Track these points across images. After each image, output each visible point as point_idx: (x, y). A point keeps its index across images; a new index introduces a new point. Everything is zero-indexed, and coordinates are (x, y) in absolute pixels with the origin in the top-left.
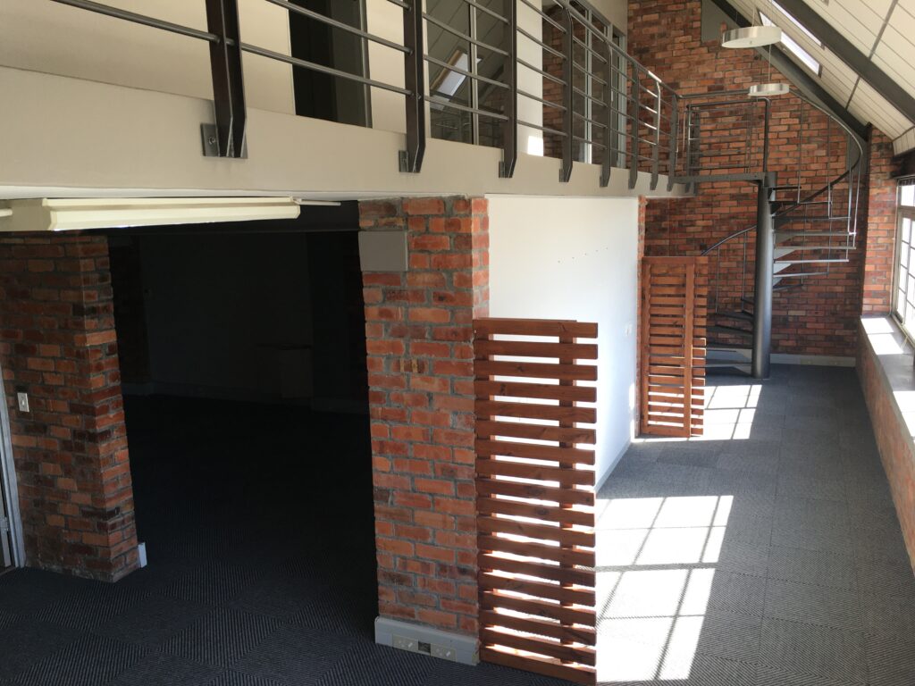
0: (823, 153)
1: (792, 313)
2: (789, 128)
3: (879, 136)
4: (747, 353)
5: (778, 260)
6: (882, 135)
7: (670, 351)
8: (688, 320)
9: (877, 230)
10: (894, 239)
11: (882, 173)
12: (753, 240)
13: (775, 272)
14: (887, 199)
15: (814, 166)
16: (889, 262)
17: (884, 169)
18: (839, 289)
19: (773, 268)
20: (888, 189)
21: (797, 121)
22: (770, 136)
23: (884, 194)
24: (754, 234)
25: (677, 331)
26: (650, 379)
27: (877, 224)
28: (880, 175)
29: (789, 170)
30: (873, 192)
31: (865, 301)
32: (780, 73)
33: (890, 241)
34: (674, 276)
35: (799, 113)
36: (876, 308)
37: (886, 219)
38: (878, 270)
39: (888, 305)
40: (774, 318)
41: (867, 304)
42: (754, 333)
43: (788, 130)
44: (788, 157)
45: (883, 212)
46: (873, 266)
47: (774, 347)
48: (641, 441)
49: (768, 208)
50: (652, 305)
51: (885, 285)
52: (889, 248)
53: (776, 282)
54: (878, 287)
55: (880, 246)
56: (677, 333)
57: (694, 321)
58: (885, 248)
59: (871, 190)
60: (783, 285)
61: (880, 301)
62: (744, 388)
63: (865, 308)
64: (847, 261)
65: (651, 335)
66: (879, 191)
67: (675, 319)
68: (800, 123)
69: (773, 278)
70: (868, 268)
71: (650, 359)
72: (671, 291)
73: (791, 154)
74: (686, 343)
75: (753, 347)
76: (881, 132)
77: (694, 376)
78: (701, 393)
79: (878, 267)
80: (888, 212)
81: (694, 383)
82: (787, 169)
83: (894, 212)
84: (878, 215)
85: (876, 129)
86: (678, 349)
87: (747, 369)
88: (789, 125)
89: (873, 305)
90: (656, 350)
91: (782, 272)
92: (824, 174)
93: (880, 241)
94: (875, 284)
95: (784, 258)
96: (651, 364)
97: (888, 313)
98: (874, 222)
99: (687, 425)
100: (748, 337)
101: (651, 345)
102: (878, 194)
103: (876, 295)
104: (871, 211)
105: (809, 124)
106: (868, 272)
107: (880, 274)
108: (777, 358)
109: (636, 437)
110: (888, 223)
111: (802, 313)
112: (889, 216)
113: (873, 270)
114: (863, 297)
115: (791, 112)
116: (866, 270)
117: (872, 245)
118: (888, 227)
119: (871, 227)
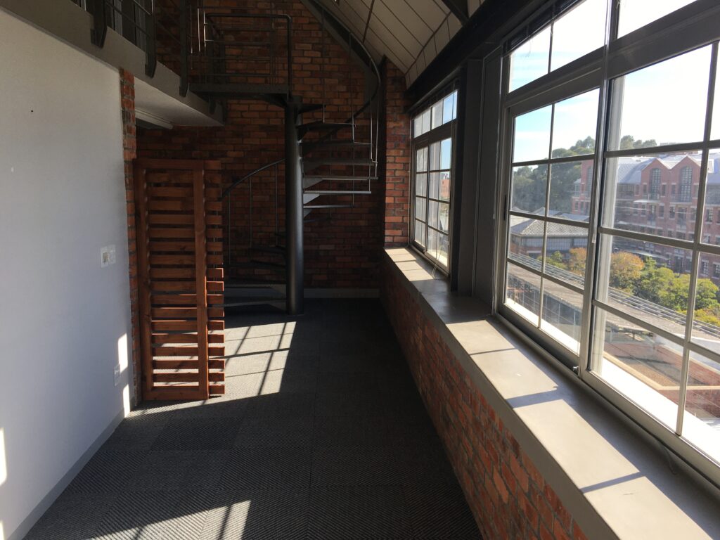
0: (343, 88)
1: (323, 247)
2: (312, 61)
3: (393, 70)
4: (281, 288)
5: (307, 189)
6: (396, 69)
7: (179, 286)
8: (199, 245)
9: (395, 162)
10: (409, 172)
11: (396, 106)
12: (283, 174)
13: (305, 202)
14: (401, 133)
15: (336, 102)
16: (406, 195)
17: (398, 102)
18: (362, 223)
19: (303, 198)
20: (402, 123)
21: (319, 54)
22: (294, 67)
23: (399, 127)
24: (283, 167)
25: (186, 260)
26: (153, 327)
27: (395, 157)
28: (395, 108)
30: (390, 125)
31: (387, 232)
33: (405, 175)
34: (177, 185)
35: (321, 46)
36: (396, 239)
37: (402, 151)
38: (397, 202)
39: (408, 235)
40: (305, 252)
41: (389, 234)
42: (287, 267)
43: (311, 63)
44: (312, 90)
45: (399, 145)
46: (393, 198)
47: (307, 282)
48: (137, 413)
49: (295, 133)
50: (152, 226)
51: (403, 217)
52: (405, 181)
53: (306, 213)
54: (398, 219)
55: (398, 178)
56: (186, 262)
57: (207, 246)
58: (402, 181)
59: (388, 123)
60: (312, 217)
61: (399, 232)
62: (276, 328)
63: (388, 239)
64: (370, 192)
65: (152, 266)
66: (395, 125)
67: (183, 244)
68: (322, 57)
69: (303, 209)
70: (389, 200)
71: (152, 299)
72: (176, 206)
73: (314, 88)
74: (197, 276)
75: (287, 282)
76: (395, 66)
77: (210, 318)
78: (220, 339)
79: (396, 199)
80: (403, 146)
81: (212, 327)
83: (408, 146)
84: (394, 149)
85: (390, 62)
86: (188, 284)
87: (281, 305)
88: (312, 58)
89: (394, 236)
90: (160, 287)
91: (312, 203)
92: (345, 110)
93: (398, 173)
94: (394, 215)
95: (313, 188)
96: (153, 306)
98: (392, 154)
99: (203, 383)
100: (282, 273)
101: (153, 280)
102: (394, 127)
103: (395, 226)
104: (388, 144)
105: (330, 58)
106: (388, 204)
107: (398, 205)
108: (310, 293)
109: (133, 409)
110: (403, 156)
111: (331, 247)
112: (404, 150)
113: (392, 202)
114: (385, 229)
115: (313, 44)
116: (386, 202)
117: (391, 178)
118: (404, 160)
119: (389, 159)
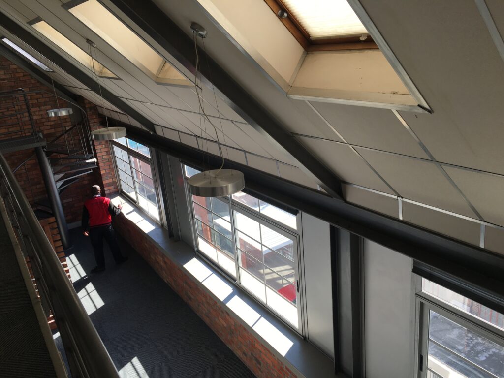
2: (31, 97)
3: (89, 103)
5: (57, 181)
9: (101, 152)
10: (111, 155)
11: (95, 122)
13: (58, 187)
16: (112, 167)
17: (96, 120)
27: (100, 149)
29: (38, 122)
32: (14, 64)
33: (109, 157)
36: (111, 191)
37: (104, 146)
38: (107, 172)
39: (117, 187)
41: (107, 190)
44: (36, 115)
45: (101, 143)
51: (113, 179)
52: (110, 160)
54: (110, 180)
55: (105, 160)
58: (107, 160)
61: (112, 187)
63: (106, 193)
64: (92, 172)
69: (58, 191)
73: (37, 113)
76: (89, 101)
79: (107, 170)
80: (104, 142)
82: (37, 121)
84: (99, 145)
85: (86, 99)
89: (110, 190)
91: (61, 186)
93: (104, 157)
94: (107, 179)
95: (60, 179)
97: (118, 191)
103: (109, 185)
104: (95, 143)
107: (108, 173)
110: (105, 147)
111: (70, 200)
112: (105, 144)
113: (105, 172)
114: (104, 187)
115: (29, 88)
116: (102, 173)
117: (101, 161)
118: (106, 149)
119: (98, 151)
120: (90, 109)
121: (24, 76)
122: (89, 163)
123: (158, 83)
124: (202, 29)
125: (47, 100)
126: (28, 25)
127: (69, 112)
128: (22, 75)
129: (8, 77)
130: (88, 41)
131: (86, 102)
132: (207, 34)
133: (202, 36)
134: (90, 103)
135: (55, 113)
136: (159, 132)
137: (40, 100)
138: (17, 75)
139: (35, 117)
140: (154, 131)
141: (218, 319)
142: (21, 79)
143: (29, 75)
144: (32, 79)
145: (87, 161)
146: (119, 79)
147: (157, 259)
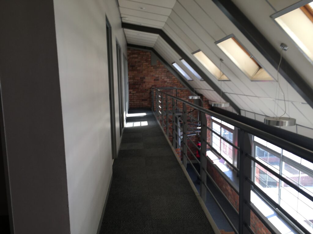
120: (205, 101)
121: (177, 82)
122: (198, 129)
123: (252, 81)
124: (286, 46)
125: (185, 95)
126: (191, 55)
127: (198, 97)
128: (176, 81)
129: (171, 82)
130: (221, 60)
131: (204, 97)
132: (288, 49)
133: (285, 50)
134: (206, 98)
135: (192, 97)
136: (243, 114)
137: (182, 95)
138: (175, 82)
139: (178, 103)
140: (240, 113)
141: (261, 229)
142: (176, 83)
143: (180, 82)
144: (181, 84)
145: (198, 128)
146: (230, 80)
147: (227, 188)
